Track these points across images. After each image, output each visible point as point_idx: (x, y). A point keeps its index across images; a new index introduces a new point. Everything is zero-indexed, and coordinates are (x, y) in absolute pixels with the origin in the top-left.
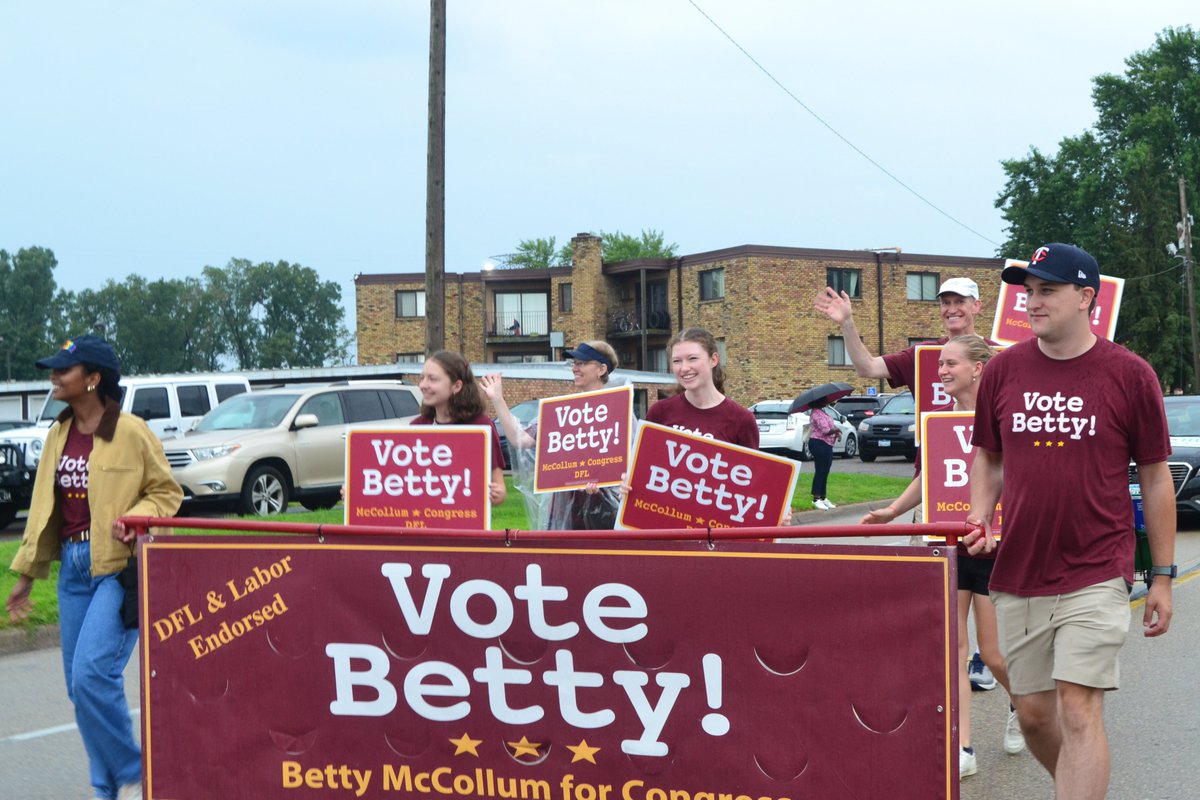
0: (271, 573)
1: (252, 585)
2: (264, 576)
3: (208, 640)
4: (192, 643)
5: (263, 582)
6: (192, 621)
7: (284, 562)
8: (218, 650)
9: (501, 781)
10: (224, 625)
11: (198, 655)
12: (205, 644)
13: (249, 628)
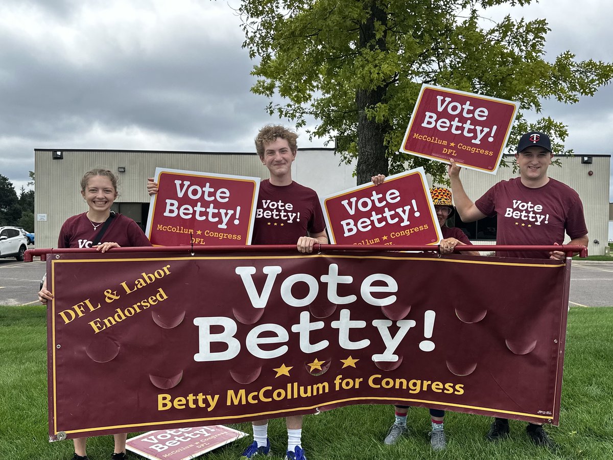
0: (155, 276)
1: (141, 284)
2: (150, 278)
3: (106, 321)
4: (92, 323)
5: (149, 282)
6: (92, 309)
7: (165, 268)
8: (113, 326)
9: (302, 388)
10: (119, 310)
11: (97, 331)
12: (103, 324)
13: (138, 311)
